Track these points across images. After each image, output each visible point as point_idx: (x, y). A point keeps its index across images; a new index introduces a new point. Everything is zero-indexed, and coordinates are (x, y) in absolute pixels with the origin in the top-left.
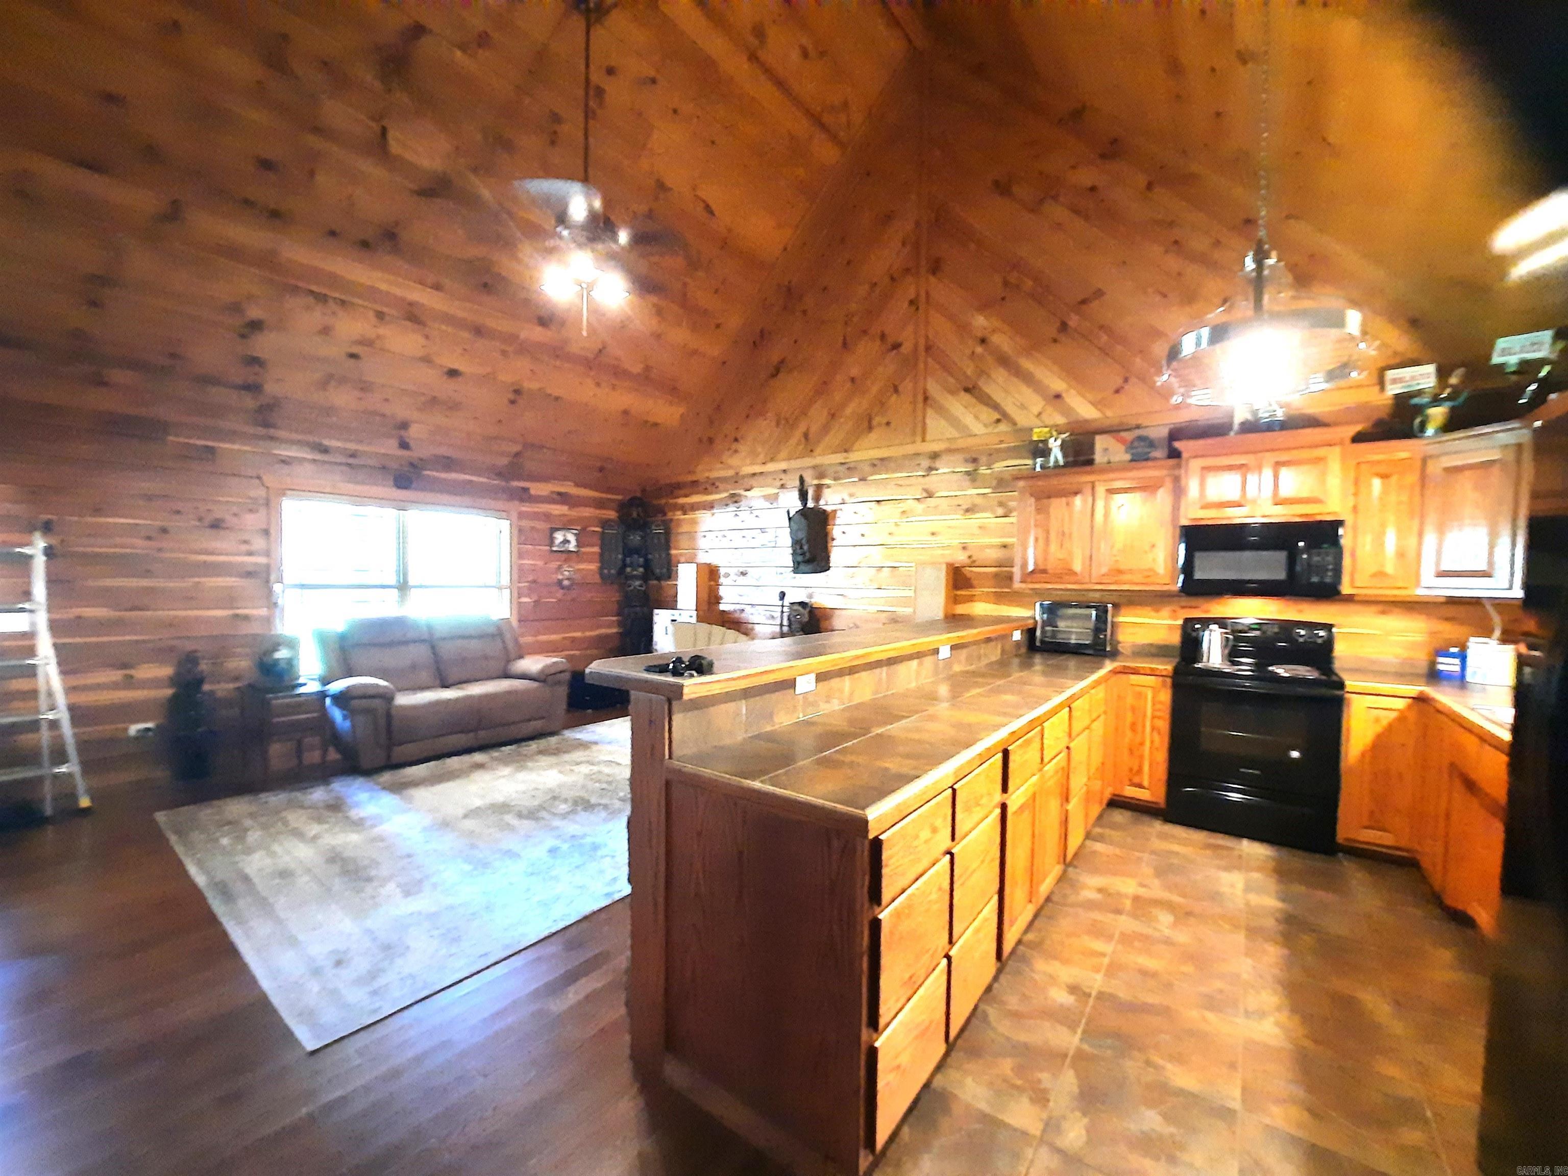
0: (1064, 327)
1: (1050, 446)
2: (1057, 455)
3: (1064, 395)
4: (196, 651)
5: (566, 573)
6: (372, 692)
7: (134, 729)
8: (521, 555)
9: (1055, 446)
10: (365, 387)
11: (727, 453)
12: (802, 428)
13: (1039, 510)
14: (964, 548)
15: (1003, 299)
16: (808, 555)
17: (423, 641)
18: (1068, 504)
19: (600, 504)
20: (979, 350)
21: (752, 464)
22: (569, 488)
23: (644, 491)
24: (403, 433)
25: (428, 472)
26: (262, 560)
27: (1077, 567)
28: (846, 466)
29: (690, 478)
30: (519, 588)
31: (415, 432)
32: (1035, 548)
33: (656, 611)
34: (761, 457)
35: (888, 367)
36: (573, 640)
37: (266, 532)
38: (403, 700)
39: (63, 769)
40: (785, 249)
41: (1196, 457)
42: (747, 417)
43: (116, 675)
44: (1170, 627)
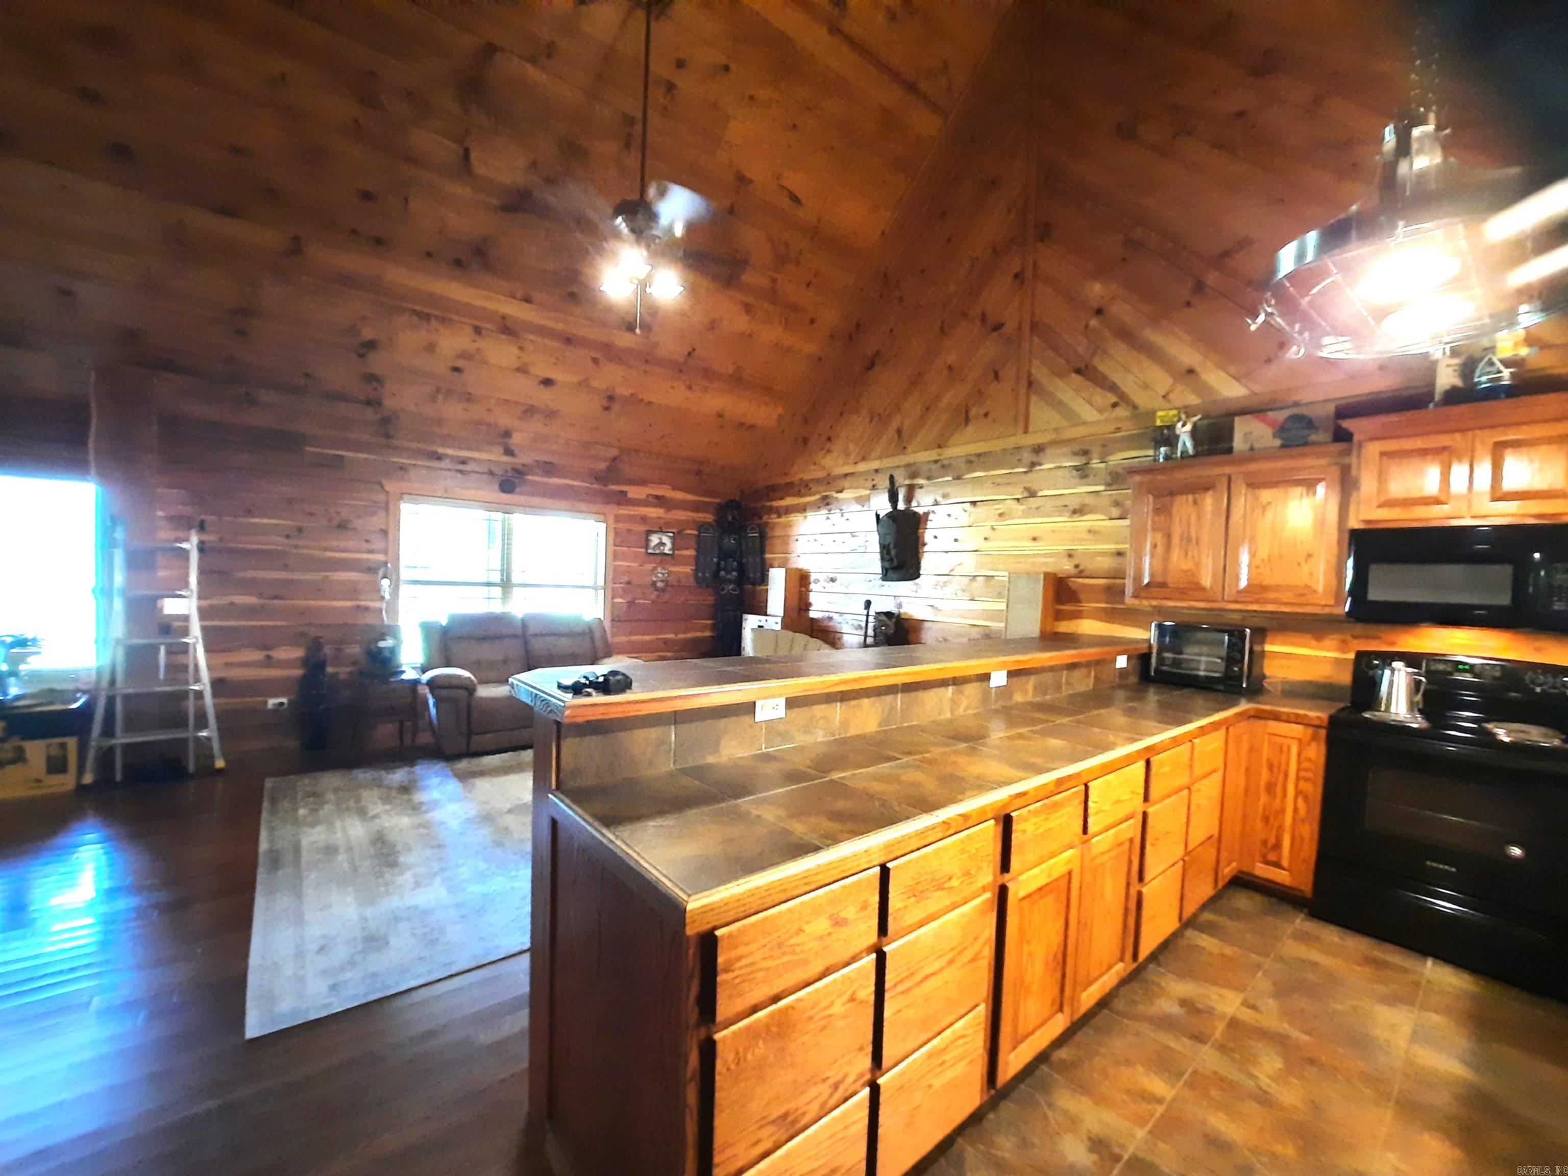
0: (1199, 287)
1: (1178, 432)
2: (1186, 441)
3: (1198, 369)
4: (321, 637)
5: (660, 575)
6: (454, 682)
7: (272, 702)
8: (616, 556)
9: (1184, 432)
10: (469, 398)
11: (821, 454)
12: (895, 424)
13: (1157, 511)
14: (1070, 556)
15: (1124, 260)
16: (895, 560)
17: (514, 636)
18: (1195, 502)
19: (696, 507)
20: (1094, 322)
21: (845, 464)
22: (665, 491)
23: (742, 493)
24: (506, 440)
25: (529, 477)
26: (380, 557)
27: (1206, 581)
28: (939, 465)
29: (783, 481)
30: (613, 589)
31: (517, 439)
32: (1152, 556)
33: (745, 616)
34: (853, 457)
35: (990, 350)
36: (666, 642)
37: (385, 532)
38: (485, 692)
39: (204, 734)
40: (883, 233)
41: (1373, 439)
42: (841, 414)
43: (257, 655)
44: (1338, 661)
